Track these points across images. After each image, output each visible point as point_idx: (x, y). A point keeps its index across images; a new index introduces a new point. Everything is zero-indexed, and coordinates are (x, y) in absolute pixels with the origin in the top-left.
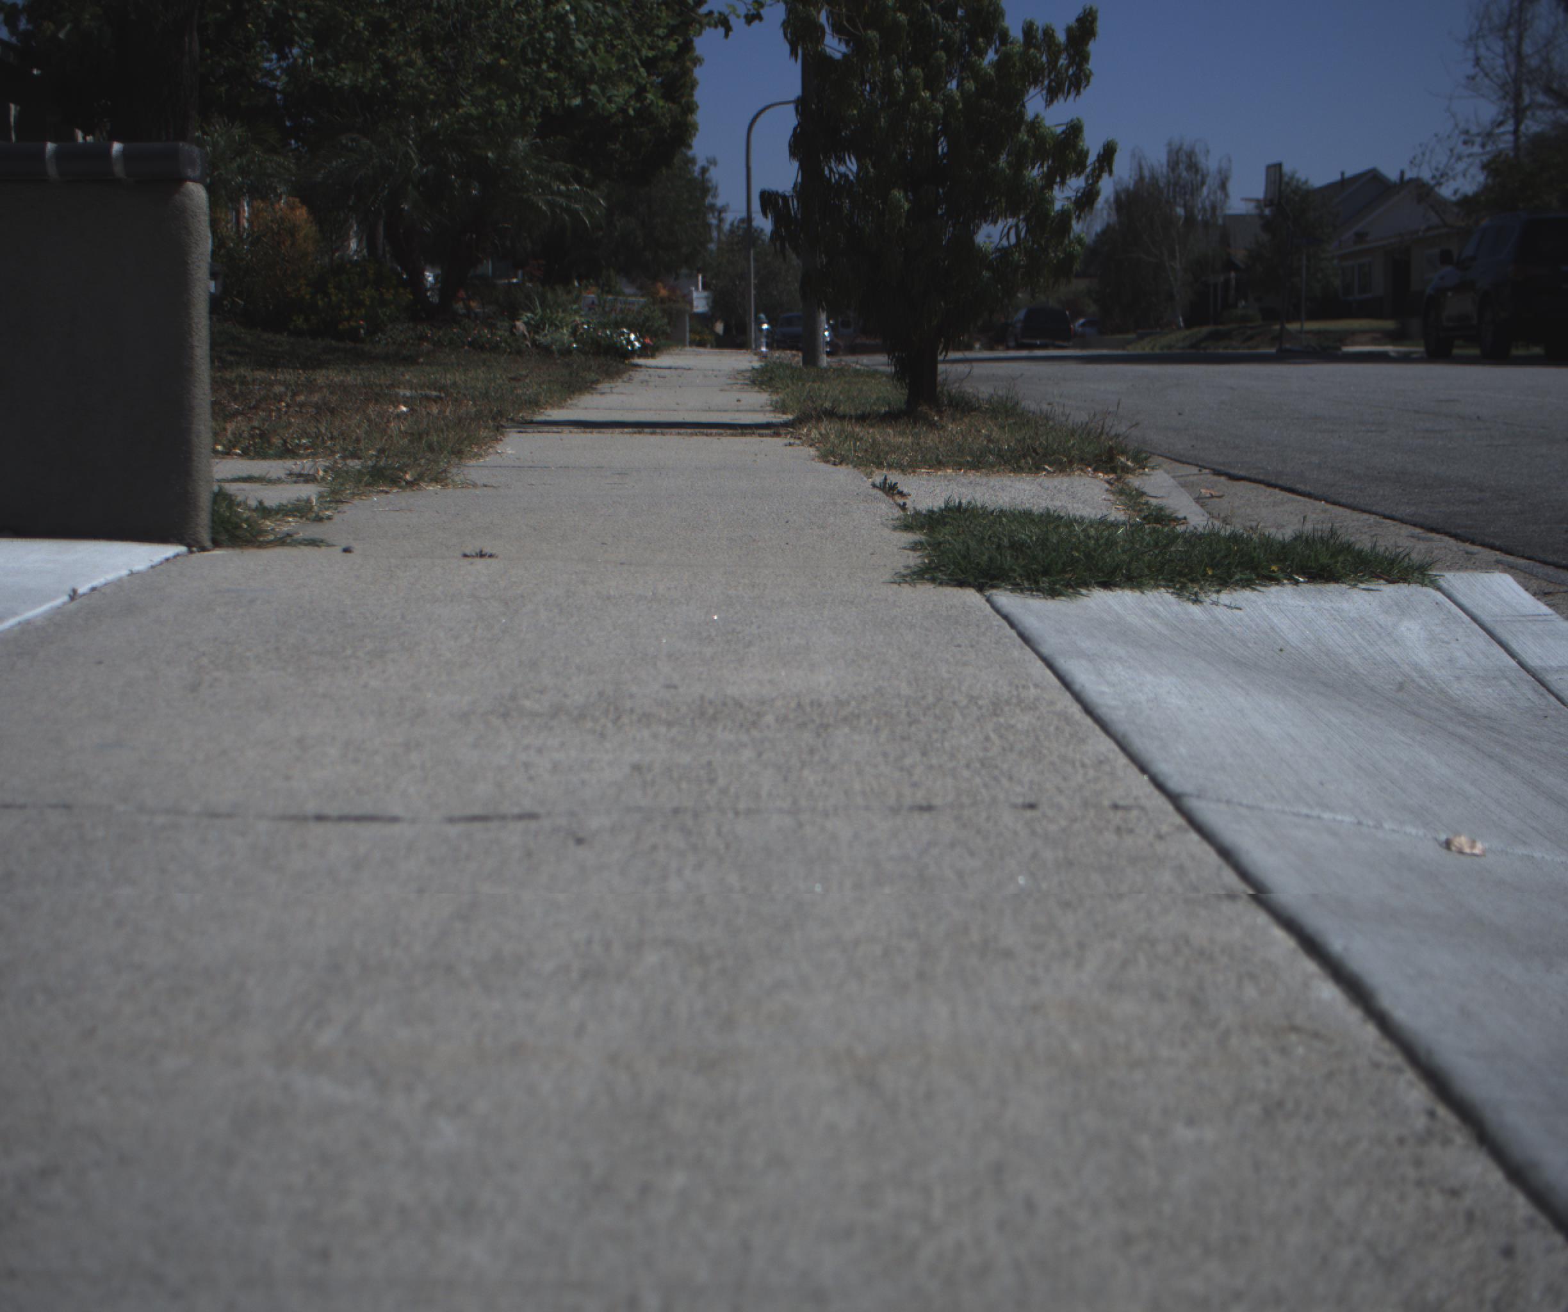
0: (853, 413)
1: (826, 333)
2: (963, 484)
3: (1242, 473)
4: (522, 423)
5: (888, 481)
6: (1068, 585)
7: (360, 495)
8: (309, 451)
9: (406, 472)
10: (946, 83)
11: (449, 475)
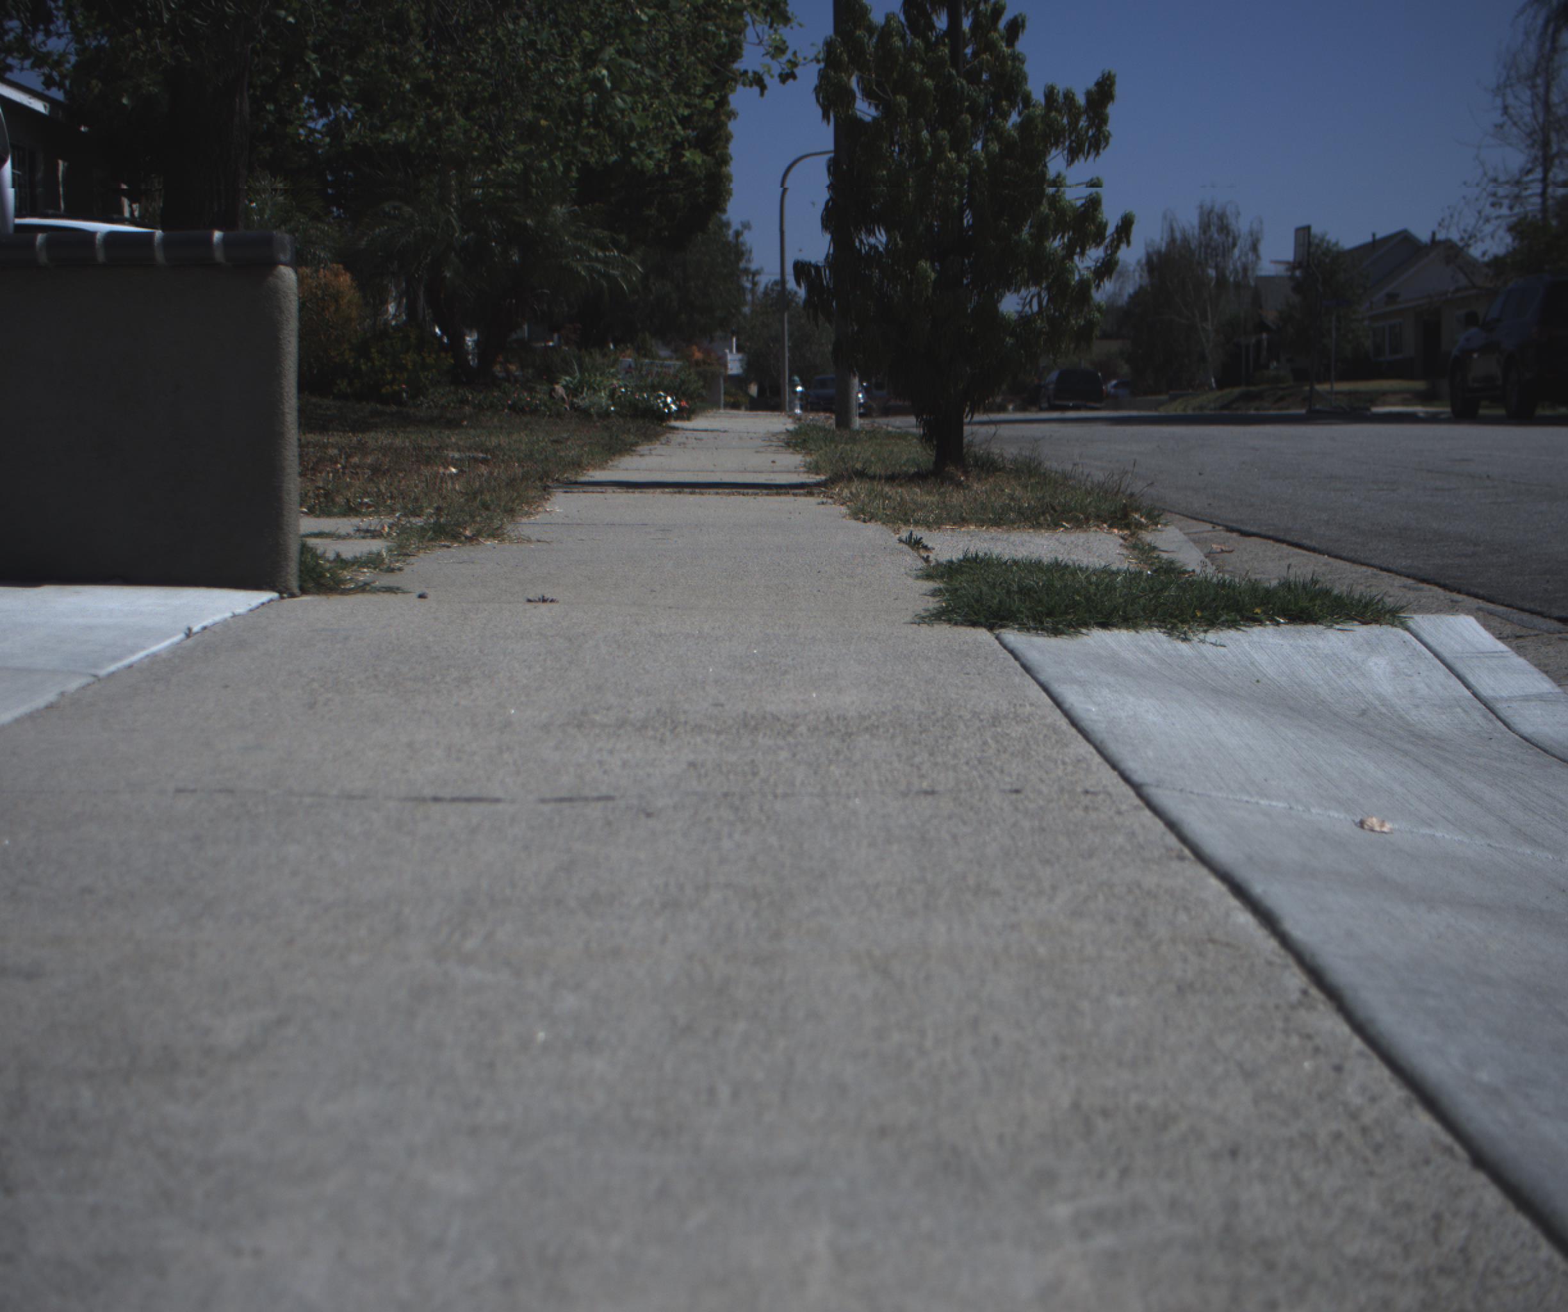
0: (883, 473)
1: (860, 396)
2: (985, 540)
3: (1254, 530)
4: (566, 484)
5: (914, 536)
6: (1070, 625)
7: (424, 549)
8: (371, 509)
9: (465, 528)
10: (972, 144)
11: (505, 531)
